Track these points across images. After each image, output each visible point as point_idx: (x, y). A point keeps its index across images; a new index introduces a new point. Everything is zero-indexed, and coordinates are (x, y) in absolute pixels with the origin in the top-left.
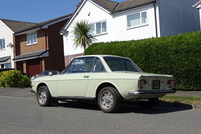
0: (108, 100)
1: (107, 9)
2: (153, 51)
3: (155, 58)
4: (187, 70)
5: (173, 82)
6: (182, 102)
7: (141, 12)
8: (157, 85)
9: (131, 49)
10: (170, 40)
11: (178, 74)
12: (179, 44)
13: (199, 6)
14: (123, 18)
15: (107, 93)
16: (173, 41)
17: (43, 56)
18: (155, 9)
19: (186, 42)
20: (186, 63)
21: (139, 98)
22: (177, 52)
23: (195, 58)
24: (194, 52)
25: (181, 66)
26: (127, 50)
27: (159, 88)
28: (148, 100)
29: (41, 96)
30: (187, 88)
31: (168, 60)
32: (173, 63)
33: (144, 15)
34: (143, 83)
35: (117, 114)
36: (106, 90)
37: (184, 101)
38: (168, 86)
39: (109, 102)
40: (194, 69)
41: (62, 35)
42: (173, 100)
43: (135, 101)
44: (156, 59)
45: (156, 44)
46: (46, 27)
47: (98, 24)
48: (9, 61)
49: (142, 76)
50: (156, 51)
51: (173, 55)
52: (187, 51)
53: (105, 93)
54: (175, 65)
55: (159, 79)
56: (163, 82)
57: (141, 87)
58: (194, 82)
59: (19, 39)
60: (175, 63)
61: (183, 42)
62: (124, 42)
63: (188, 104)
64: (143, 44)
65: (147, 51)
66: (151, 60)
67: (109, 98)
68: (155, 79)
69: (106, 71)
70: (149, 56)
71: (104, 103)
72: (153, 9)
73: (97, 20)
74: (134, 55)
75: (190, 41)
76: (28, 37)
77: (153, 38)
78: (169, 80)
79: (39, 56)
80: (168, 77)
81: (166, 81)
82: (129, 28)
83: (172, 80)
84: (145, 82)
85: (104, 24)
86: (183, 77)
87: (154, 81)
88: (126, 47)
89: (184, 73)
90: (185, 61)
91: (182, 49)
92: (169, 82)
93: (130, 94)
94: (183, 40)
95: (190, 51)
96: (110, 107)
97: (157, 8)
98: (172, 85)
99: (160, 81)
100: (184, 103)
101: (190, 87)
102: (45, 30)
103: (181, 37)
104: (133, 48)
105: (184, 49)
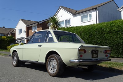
0: (54, 66)
1: (71, 13)
2: (94, 32)
4: (117, 44)
5: (109, 52)
6: (115, 68)
7: (88, 14)
8: (96, 54)
10: (105, 24)
12: (112, 27)
13: (121, 10)
14: (79, 18)
15: (53, 60)
16: (107, 25)
17: (39, 37)
18: (96, 12)
20: (116, 39)
21: (79, 65)
22: (110, 32)
24: (122, 32)
25: (113, 41)
26: (78, 31)
27: (97, 57)
28: (87, 68)
29: (14, 59)
30: (116, 56)
31: (104, 37)
32: (107, 39)
33: (90, 16)
34: (83, 52)
35: (60, 78)
36: (52, 57)
37: (116, 67)
38: (104, 55)
39: (54, 67)
40: (121, 43)
41: (48, 27)
42: (108, 66)
43: (76, 67)
44: (96, 37)
45: (96, 27)
46: (41, 23)
47: (66, 21)
48: (23, 39)
49: (82, 46)
50: (96, 32)
51: (107, 34)
52: (117, 32)
53: (51, 60)
54: (109, 41)
55: (97, 49)
56: (101, 52)
57: (81, 56)
58: (121, 52)
59: (28, 29)
60: (109, 39)
62: (77, 27)
63: (120, 69)
64: (88, 27)
65: (90, 31)
66: (93, 38)
67: (54, 64)
68: (94, 49)
69: (54, 42)
70: (92, 35)
71: (51, 67)
72: (95, 12)
73: (66, 19)
74: (82, 35)
75: (119, 24)
76: (33, 28)
77: (94, 24)
78: (105, 50)
79: (37, 37)
80: (105, 48)
81: (103, 51)
82: (82, 22)
83: (109, 51)
84: (85, 51)
85: (69, 20)
86: (114, 49)
87: (93, 51)
88: (77, 30)
89: (114, 46)
90: (115, 38)
91: (113, 30)
92: (106, 52)
93: (71, 62)
94: (115, 24)
95: (119, 31)
96: (55, 72)
97: (97, 12)
98: (108, 55)
99: (98, 51)
100: (117, 68)
102: (40, 24)
103: (112, 22)
104: (81, 30)
105: (115, 30)
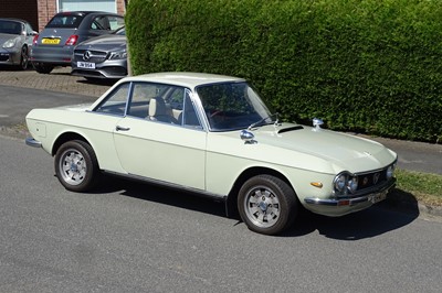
2: (320, 37)
3: (321, 52)
4: (399, 94)
9: (258, 22)
11: (375, 98)
12: (388, 28)
16: (372, 18)
19: (405, 25)
20: (400, 76)
22: (379, 47)
23: (424, 67)
24: (424, 53)
25: (386, 82)
26: (250, 23)
30: (394, 131)
31: (356, 62)
32: (366, 72)
40: (417, 93)
44: (324, 57)
45: (328, 20)
50: (328, 37)
51: (369, 51)
52: (405, 50)
54: (371, 77)
58: (412, 121)
60: (373, 72)
61: (397, 25)
65: (302, 31)
66: (311, 57)
70: (308, 45)
74: (267, 39)
75: (417, 25)
86: (387, 107)
88: (246, 15)
89: (390, 99)
90: (397, 72)
91: (393, 43)
94: (399, 19)
95: (412, 49)
101: (401, 130)
104: (265, 18)
105: (398, 44)
